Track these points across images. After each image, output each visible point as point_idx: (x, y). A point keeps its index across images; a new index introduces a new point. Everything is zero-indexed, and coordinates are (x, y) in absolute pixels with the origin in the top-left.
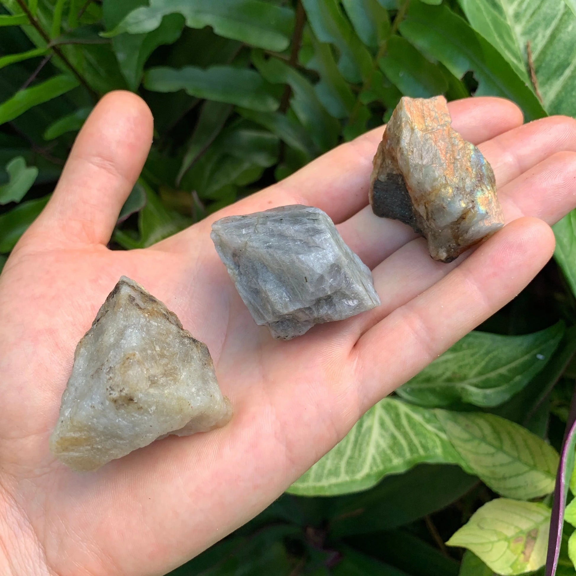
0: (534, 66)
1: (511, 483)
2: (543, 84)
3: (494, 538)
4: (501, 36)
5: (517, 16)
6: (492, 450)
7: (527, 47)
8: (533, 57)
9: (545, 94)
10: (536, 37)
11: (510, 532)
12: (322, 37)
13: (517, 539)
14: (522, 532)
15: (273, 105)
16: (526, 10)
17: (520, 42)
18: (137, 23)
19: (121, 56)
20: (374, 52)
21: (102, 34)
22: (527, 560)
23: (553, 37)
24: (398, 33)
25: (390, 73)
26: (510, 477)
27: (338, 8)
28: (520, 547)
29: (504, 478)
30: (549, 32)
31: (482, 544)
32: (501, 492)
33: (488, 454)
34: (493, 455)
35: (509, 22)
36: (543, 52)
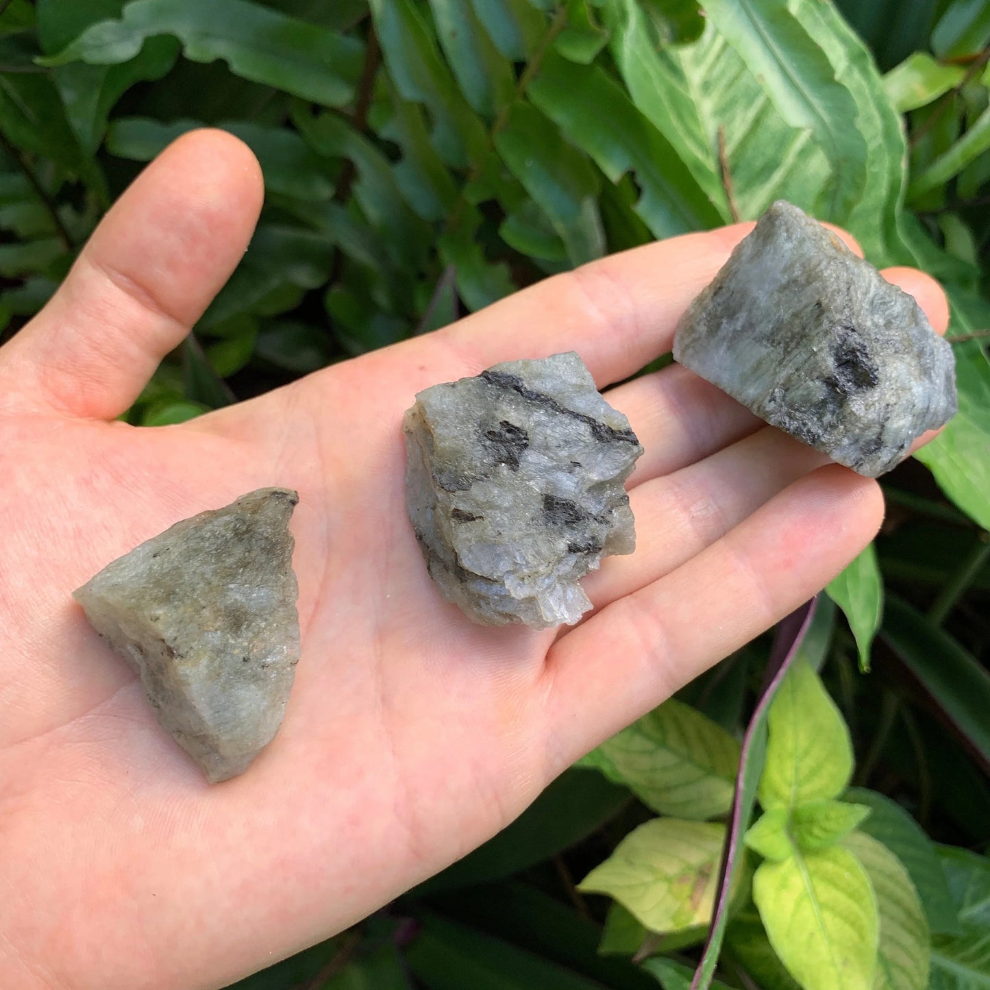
0: (728, 165)
1: (677, 796)
2: (742, 192)
3: (648, 878)
4: (680, 117)
5: (706, 86)
6: (649, 745)
7: (719, 135)
8: (728, 151)
9: (744, 207)
10: (731, 121)
11: (672, 869)
12: (407, 91)
13: (682, 879)
14: (689, 867)
15: (325, 191)
16: (719, 79)
17: (709, 127)
18: (100, 47)
19: (68, 96)
20: (489, 122)
21: (38, 60)
22: (695, 908)
23: (757, 122)
24: (525, 96)
25: (511, 159)
26: (676, 787)
27: (433, 49)
28: (686, 889)
29: (668, 789)
30: (751, 114)
31: (630, 887)
32: (662, 809)
33: (644, 752)
34: (651, 753)
35: (694, 94)
36: (743, 144)
